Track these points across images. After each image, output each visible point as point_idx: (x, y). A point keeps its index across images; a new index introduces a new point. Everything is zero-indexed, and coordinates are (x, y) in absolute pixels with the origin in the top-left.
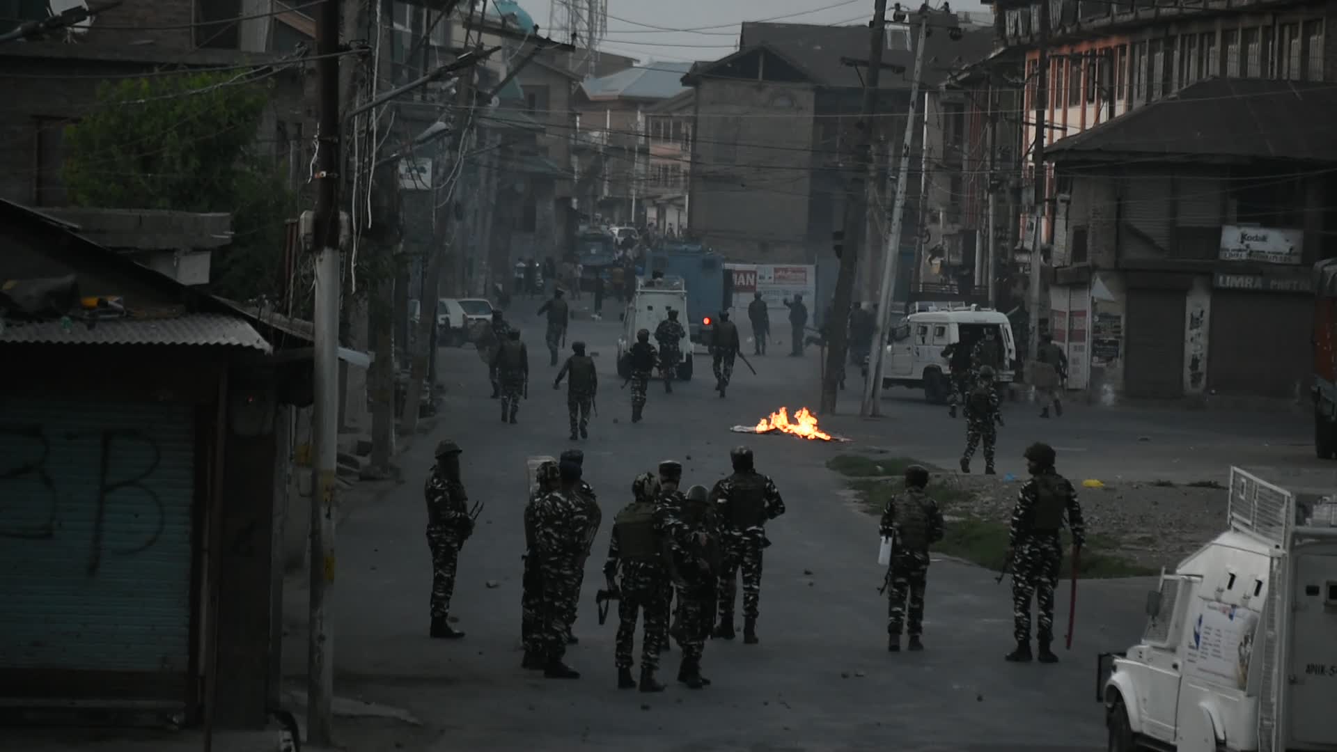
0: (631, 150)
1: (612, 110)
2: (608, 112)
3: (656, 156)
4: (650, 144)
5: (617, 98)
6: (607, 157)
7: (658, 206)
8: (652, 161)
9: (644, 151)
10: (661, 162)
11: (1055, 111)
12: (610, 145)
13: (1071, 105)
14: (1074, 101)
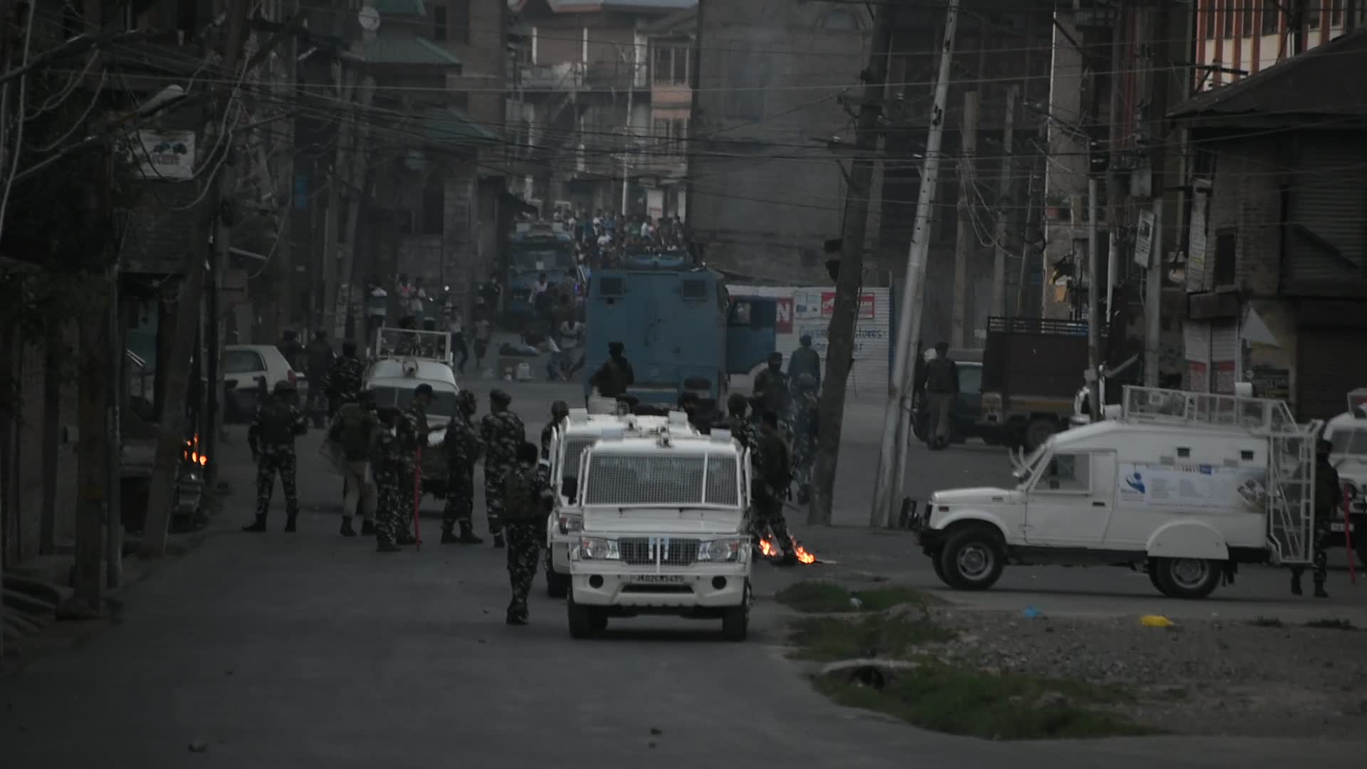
0: (622, 96)
1: (590, 29)
2: (585, 32)
3: (663, 107)
4: (653, 85)
5: (599, 8)
6: (582, 109)
7: (665, 188)
8: (657, 113)
9: (643, 98)
10: (670, 115)
11: (1243, 40)
12: (588, 88)
13: (1265, 34)
14: (1269, 28)
